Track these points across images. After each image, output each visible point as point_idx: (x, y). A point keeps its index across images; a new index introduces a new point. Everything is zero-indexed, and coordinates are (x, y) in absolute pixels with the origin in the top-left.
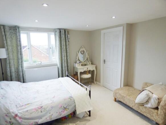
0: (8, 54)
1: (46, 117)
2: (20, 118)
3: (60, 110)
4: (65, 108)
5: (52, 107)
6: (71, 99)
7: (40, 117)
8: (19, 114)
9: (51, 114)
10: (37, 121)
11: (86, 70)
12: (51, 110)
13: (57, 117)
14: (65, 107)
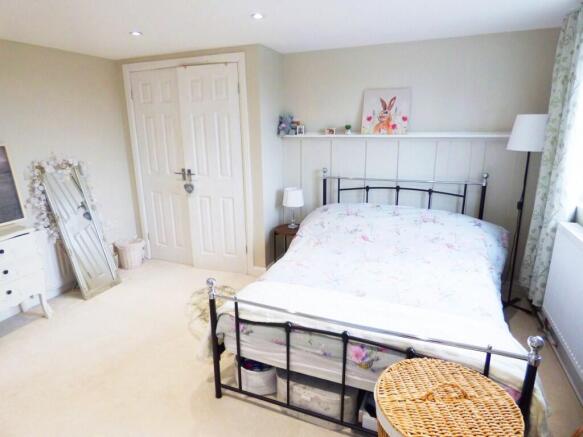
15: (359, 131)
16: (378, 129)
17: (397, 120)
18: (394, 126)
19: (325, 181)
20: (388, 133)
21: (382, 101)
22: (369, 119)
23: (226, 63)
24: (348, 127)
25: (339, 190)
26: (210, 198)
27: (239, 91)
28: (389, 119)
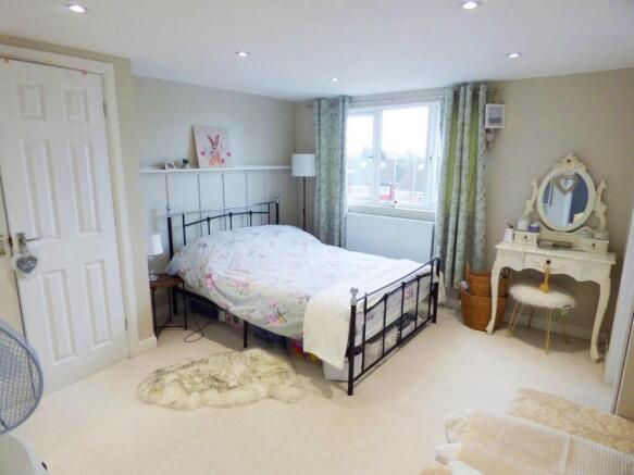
0: (318, 168)
1: (244, 307)
2: (213, 283)
3: (270, 313)
4: (280, 314)
5: (259, 296)
6: (301, 302)
7: (236, 303)
8: (214, 277)
9: (251, 308)
10: (230, 304)
11: (543, 271)
12: (255, 300)
13: (259, 322)
14: (281, 311)
15: (196, 165)
16: (211, 163)
17: (224, 156)
18: (223, 161)
19: (169, 220)
20: (221, 167)
21: (210, 139)
22: (203, 154)
23: (84, 72)
24: (185, 162)
25: (184, 226)
26: (63, 271)
27: (106, 114)
28: (218, 154)
